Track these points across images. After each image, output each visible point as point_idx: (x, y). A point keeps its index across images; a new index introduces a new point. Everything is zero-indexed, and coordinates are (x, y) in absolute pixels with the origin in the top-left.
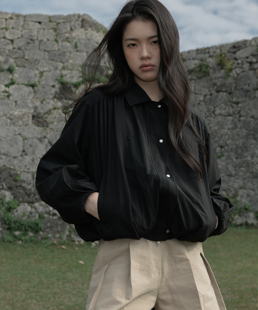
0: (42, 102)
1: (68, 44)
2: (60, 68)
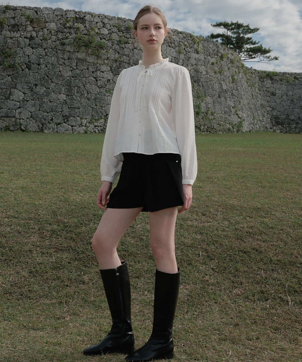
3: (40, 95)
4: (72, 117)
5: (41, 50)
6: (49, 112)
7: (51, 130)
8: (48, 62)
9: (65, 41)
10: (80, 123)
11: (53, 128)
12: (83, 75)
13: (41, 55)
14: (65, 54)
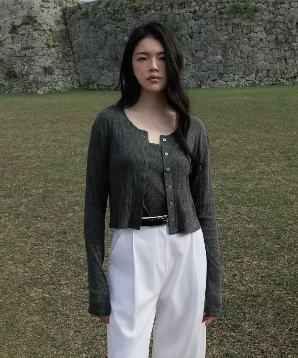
0: (3, 35)
1: (19, 6)
2: (13, 18)
3: (199, 58)
4: (226, 73)
5: (202, 21)
6: (206, 71)
7: (208, 85)
8: (208, 31)
9: (223, 10)
10: (233, 78)
11: (209, 84)
12: (237, 37)
13: (202, 25)
14: (223, 21)
